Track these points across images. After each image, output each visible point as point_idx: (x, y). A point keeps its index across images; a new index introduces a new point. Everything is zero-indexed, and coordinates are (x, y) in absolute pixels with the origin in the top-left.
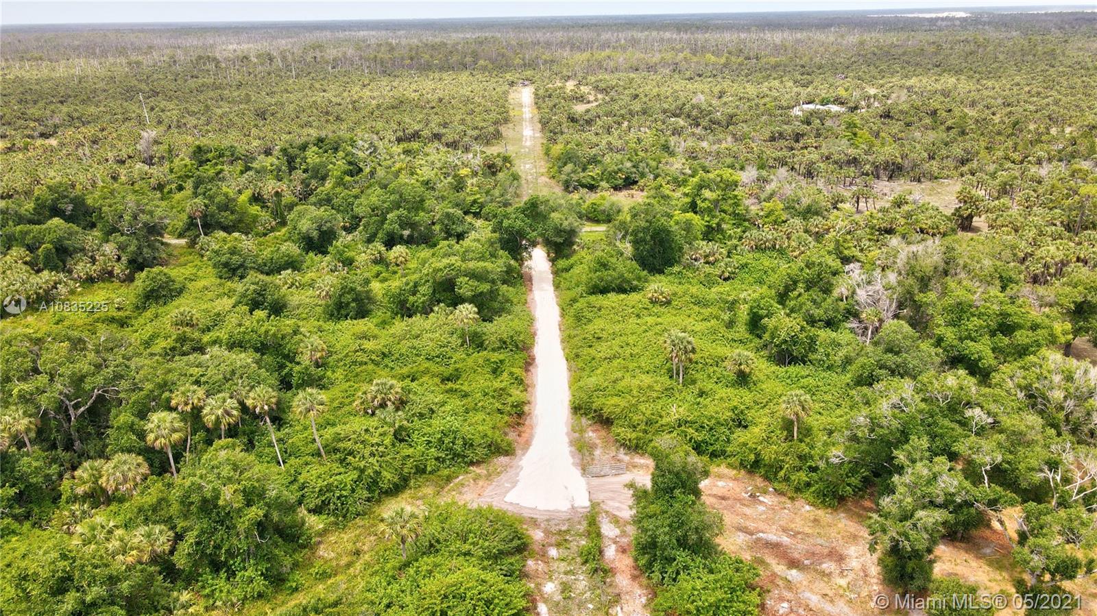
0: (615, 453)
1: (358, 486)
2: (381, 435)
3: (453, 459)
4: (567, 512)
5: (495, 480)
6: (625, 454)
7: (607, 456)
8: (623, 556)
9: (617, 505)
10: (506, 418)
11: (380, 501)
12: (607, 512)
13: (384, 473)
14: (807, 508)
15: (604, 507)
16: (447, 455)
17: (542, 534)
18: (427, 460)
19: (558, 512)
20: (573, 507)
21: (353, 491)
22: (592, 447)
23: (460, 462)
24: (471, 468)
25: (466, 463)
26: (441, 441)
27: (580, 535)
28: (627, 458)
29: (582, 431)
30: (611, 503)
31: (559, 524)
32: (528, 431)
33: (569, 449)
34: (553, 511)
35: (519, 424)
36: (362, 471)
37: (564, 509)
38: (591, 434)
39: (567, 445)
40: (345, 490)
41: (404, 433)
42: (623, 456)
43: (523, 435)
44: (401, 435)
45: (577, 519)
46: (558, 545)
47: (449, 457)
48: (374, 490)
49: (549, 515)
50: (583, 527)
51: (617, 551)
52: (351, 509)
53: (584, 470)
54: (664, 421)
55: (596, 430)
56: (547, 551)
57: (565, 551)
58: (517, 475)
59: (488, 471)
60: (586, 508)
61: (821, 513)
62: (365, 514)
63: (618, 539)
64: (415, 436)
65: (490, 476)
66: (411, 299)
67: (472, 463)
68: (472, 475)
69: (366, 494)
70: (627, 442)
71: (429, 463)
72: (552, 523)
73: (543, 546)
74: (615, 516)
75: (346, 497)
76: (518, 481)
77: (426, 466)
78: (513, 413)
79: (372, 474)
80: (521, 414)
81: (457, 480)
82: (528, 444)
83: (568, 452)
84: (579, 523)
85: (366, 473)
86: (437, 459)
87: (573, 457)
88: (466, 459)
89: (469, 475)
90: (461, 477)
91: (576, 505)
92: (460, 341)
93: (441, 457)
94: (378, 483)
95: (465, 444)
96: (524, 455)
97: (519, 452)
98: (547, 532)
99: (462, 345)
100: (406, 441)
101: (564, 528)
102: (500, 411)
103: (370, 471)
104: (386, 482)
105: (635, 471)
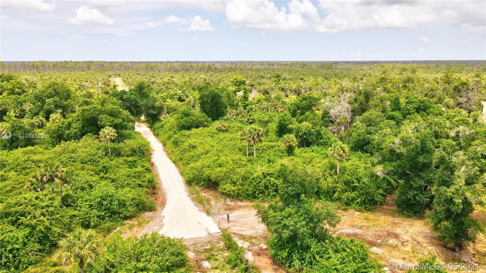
0: (224, 202)
1: (29, 240)
2: (50, 199)
3: (110, 216)
4: (206, 237)
5: (146, 226)
6: (231, 201)
7: (219, 204)
8: (260, 258)
9: (239, 228)
10: (146, 189)
11: (51, 253)
12: (235, 234)
13: (54, 229)
14: (357, 213)
15: (231, 231)
16: (106, 214)
17: (194, 254)
18: (90, 218)
19: (200, 238)
20: (210, 234)
21: (25, 244)
22: (208, 200)
23: (117, 218)
24: (126, 222)
25: (121, 218)
26: (100, 204)
27: (222, 250)
28: (233, 204)
29: (198, 193)
30: (234, 228)
31: (204, 246)
32: (161, 197)
33: (193, 203)
34: (196, 238)
35: (154, 194)
36: (33, 228)
37: (204, 236)
38: (204, 194)
39: (191, 201)
40: (17, 244)
41: (70, 200)
42: (230, 202)
43: (159, 199)
44: (67, 201)
45: (215, 241)
46: (208, 259)
47: (108, 215)
48: (45, 244)
49: (194, 241)
50: (222, 244)
51: (254, 255)
52: (23, 260)
53: (208, 213)
54: (255, 176)
55: (207, 192)
56: (202, 265)
57: (215, 262)
58: (162, 221)
59: (139, 222)
60: (219, 233)
61: (366, 214)
62: (37, 262)
63: (251, 248)
64: (79, 202)
65: (141, 224)
66: (67, 132)
67: (126, 218)
68: (128, 225)
69: (38, 246)
70: (232, 193)
71: (92, 220)
72: (198, 245)
73: (197, 262)
74: (241, 235)
75: (18, 249)
76: (164, 224)
77: (90, 223)
78: (149, 186)
79: (43, 229)
80: (154, 188)
81: (116, 230)
82: (163, 204)
83: (193, 205)
84: (218, 243)
85: (37, 229)
86: (98, 217)
87: (197, 206)
88: (121, 215)
89: (125, 226)
90: (118, 229)
91: (211, 232)
92: (104, 153)
93: (101, 215)
94: (48, 238)
95: (120, 205)
96: (163, 209)
97: (159, 208)
98: (197, 252)
99: (106, 155)
100: (72, 206)
101: (208, 247)
102: (140, 185)
103: (41, 228)
104: (56, 235)
105: (241, 209)
